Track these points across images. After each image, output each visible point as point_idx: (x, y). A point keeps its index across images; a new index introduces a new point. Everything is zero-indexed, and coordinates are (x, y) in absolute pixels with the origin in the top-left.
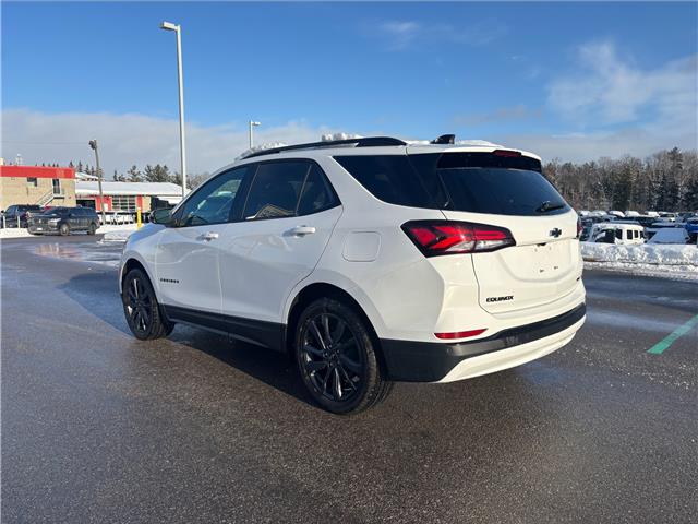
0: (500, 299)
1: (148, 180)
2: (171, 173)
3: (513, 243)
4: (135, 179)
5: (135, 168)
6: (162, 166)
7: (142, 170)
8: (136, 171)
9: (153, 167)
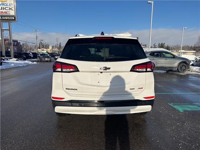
0: (71, 89)
1: (159, 47)
2: (166, 45)
3: (78, 71)
4: (155, 47)
5: (155, 44)
6: (163, 43)
7: (157, 45)
8: (155, 45)
9: (160, 43)
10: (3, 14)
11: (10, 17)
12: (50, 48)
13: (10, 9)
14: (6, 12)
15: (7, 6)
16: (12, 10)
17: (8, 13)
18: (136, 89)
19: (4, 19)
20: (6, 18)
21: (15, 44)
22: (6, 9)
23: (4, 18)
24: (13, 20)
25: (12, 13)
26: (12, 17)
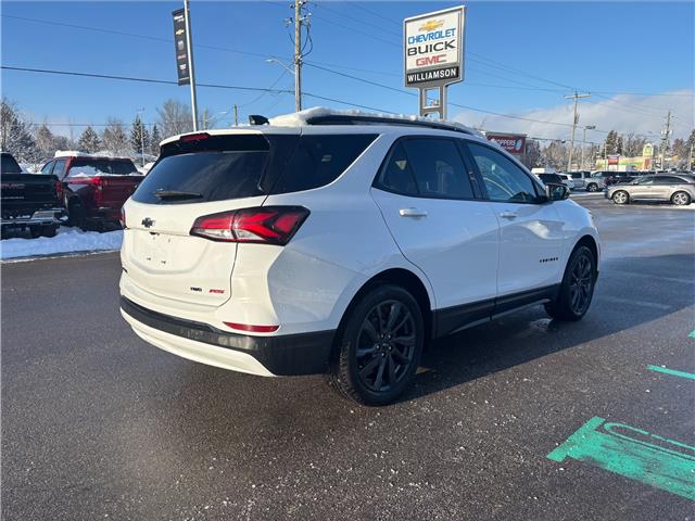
10: (429, 65)
11: (445, 70)
12: (647, 152)
13: (447, 45)
14: (436, 59)
15: (440, 40)
16: (452, 47)
17: (441, 59)
18: (205, 291)
19: (430, 80)
20: (436, 75)
21: (518, 149)
22: (437, 47)
23: (430, 76)
24: (453, 77)
25: (451, 57)
26: (450, 69)
